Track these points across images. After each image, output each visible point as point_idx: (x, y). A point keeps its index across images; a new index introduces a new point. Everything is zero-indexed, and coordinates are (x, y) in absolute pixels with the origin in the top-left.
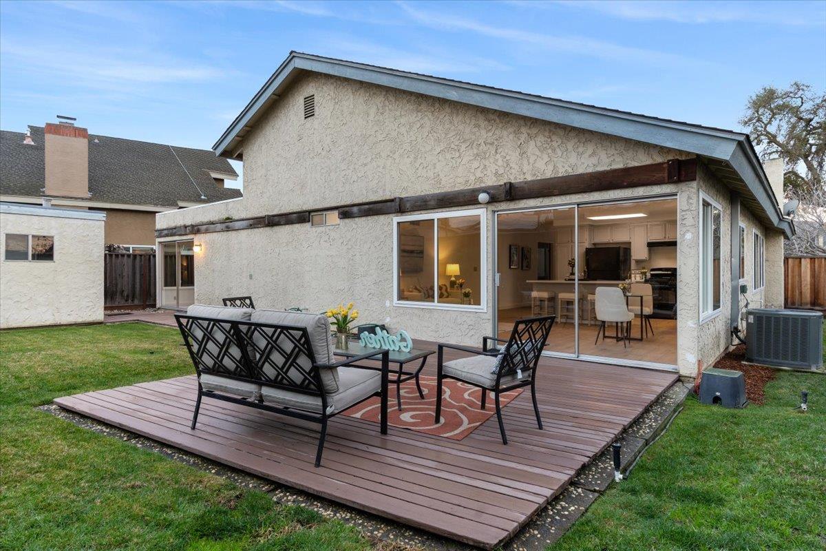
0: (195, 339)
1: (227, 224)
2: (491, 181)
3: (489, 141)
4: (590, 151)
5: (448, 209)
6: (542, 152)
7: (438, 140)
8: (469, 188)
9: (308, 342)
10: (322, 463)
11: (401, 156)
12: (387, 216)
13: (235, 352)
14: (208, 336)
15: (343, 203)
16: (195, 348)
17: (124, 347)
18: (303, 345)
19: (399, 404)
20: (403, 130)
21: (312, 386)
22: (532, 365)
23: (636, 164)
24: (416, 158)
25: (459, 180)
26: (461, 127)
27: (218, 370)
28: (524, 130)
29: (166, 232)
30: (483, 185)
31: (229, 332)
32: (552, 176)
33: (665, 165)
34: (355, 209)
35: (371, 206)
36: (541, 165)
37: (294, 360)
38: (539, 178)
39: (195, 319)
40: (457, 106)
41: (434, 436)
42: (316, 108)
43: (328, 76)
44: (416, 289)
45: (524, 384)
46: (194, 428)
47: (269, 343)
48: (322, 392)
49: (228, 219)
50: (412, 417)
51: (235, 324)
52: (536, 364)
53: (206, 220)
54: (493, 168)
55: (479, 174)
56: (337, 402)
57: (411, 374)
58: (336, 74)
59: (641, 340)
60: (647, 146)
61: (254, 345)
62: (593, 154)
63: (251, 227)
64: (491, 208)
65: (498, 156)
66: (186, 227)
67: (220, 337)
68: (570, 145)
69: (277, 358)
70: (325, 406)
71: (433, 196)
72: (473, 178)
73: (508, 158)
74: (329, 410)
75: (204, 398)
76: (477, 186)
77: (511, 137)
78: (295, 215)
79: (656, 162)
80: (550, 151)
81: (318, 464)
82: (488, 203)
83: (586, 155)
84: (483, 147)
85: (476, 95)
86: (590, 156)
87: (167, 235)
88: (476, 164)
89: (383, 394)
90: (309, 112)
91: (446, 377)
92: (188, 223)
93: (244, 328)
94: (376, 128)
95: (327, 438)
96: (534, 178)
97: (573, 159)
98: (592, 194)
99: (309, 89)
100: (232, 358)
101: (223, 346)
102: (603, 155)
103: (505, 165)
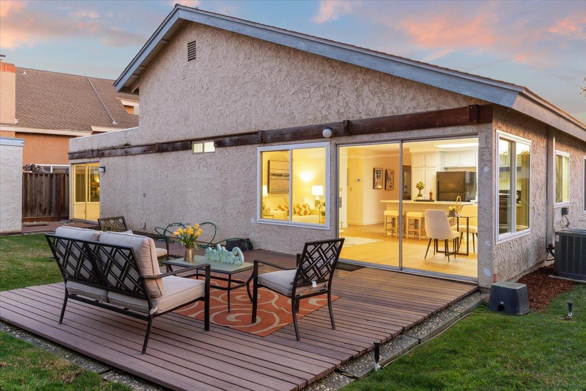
0: (60, 253)
1: (126, 149)
2: (334, 119)
3: (332, 85)
4: (411, 96)
5: (300, 142)
6: (374, 95)
7: (293, 83)
8: (318, 124)
9: (134, 259)
10: (148, 350)
11: (264, 95)
12: (253, 146)
13: (88, 264)
14: (69, 252)
15: (217, 134)
16: (61, 260)
17: (29, 255)
18: (131, 261)
19: (229, 308)
20: (266, 73)
21: (141, 292)
23: (447, 108)
24: (275, 97)
25: (310, 117)
26: (311, 72)
27: (78, 278)
28: (360, 76)
29: (77, 155)
30: (328, 122)
31: (82, 249)
32: (382, 116)
33: (468, 110)
34: (227, 140)
35: (240, 137)
36: (372, 106)
37: (127, 273)
38: (371, 117)
39: (59, 238)
40: (307, 56)
42: (197, 52)
43: (206, 27)
44: (280, 207)
45: (321, 292)
46: (61, 322)
47: (109, 259)
48: (148, 297)
49: (127, 145)
50: (236, 318)
51: (86, 243)
52: (331, 277)
53: (109, 145)
54: (335, 108)
55: (325, 113)
56: (162, 305)
57: (244, 282)
58: (211, 25)
59: (467, 255)
60: (455, 95)
61: (101, 261)
62: (413, 98)
63: (145, 152)
64: (334, 141)
65: (340, 98)
66: (93, 151)
67: (77, 253)
68: (396, 90)
69: (116, 270)
70: (150, 307)
71: (288, 130)
72: (320, 116)
73: (347, 99)
74: (153, 311)
75: (69, 299)
76: (323, 122)
77: (350, 81)
78: (180, 143)
79: (462, 107)
80: (380, 95)
81: (144, 352)
82: (331, 137)
83: (408, 99)
84: (328, 90)
85: (320, 47)
86: (411, 100)
87: (78, 158)
88: (322, 104)
89: (205, 298)
90: (192, 56)
91: (261, 286)
92: (95, 148)
93: (92, 247)
94: (244, 71)
95: (151, 336)
96: (368, 117)
97: (398, 101)
98: (412, 131)
99: (191, 36)
100: (86, 269)
101: (79, 259)
102: (420, 98)
103: (345, 105)
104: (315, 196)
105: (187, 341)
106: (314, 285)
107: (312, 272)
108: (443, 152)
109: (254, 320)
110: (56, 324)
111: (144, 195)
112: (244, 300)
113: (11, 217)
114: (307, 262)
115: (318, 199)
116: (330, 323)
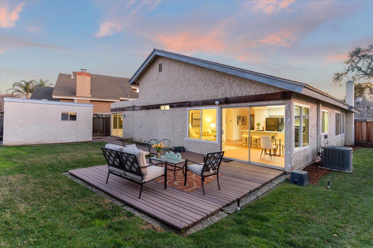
0: (107, 155)
1: (133, 108)
2: (220, 97)
3: (220, 82)
4: (254, 87)
5: (205, 106)
6: (238, 87)
7: (203, 81)
8: (213, 99)
9: (136, 159)
10: (141, 197)
11: (190, 86)
12: (185, 108)
13: (118, 160)
14: (110, 155)
15: (171, 102)
16: (107, 158)
17: (95, 152)
18: (135, 160)
19: (175, 178)
20: (191, 77)
21: (139, 173)
22: (217, 168)
23: (270, 92)
24: (195, 87)
25: (210, 96)
26: (210, 77)
27: (114, 165)
28: (232, 78)
29: (114, 110)
30: (217, 98)
31: (116, 154)
32: (241, 95)
33: (280, 93)
34: (175, 105)
35: (180, 104)
36: (237, 91)
37: (133, 165)
38: (236, 96)
39: (107, 149)
40: (209, 70)
41: (182, 190)
42: (163, 68)
43: (166, 58)
44: (197, 133)
45: (215, 174)
46: (107, 183)
47: (126, 159)
48: (142, 175)
49: (133, 106)
50: (178, 183)
51: (117, 152)
52: (218, 167)
53: (126, 106)
54: (221, 92)
55: (216, 94)
56: (147, 178)
57: (181, 168)
58: (168, 57)
59: (280, 156)
60: (274, 87)
61: (123, 160)
62: (255, 88)
63: (141, 109)
64: (221, 106)
65: (223, 87)
66: (120, 108)
67: (113, 155)
68: (247, 84)
69: (129, 163)
70: (143, 179)
71: (201, 101)
72: (214, 95)
74: (143, 181)
75: (110, 174)
76: (215, 98)
77: (227, 81)
78: (155, 106)
79: (277, 92)
80: (240, 86)
81: (139, 198)
82: (219, 104)
84: (218, 84)
85: (214, 66)
86: (254, 89)
87: (114, 111)
88: (215, 90)
89: (165, 175)
90: (160, 70)
91: (188, 170)
92: (121, 107)
93: (119, 153)
94: (182, 76)
95: (143, 190)
96: (235, 96)
97: (248, 90)
98: (255, 103)
99: (160, 62)
100: (117, 162)
101: (114, 158)
102: (259, 88)
103: (225, 91)
104: (212, 128)
105: (157, 193)
106: (211, 171)
107: (210, 166)
108: (269, 109)
109: (185, 185)
110: (105, 183)
111: (141, 126)
112: (181, 175)
113: (88, 135)
114: (208, 162)
115: (213, 129)
116: (218, 187)
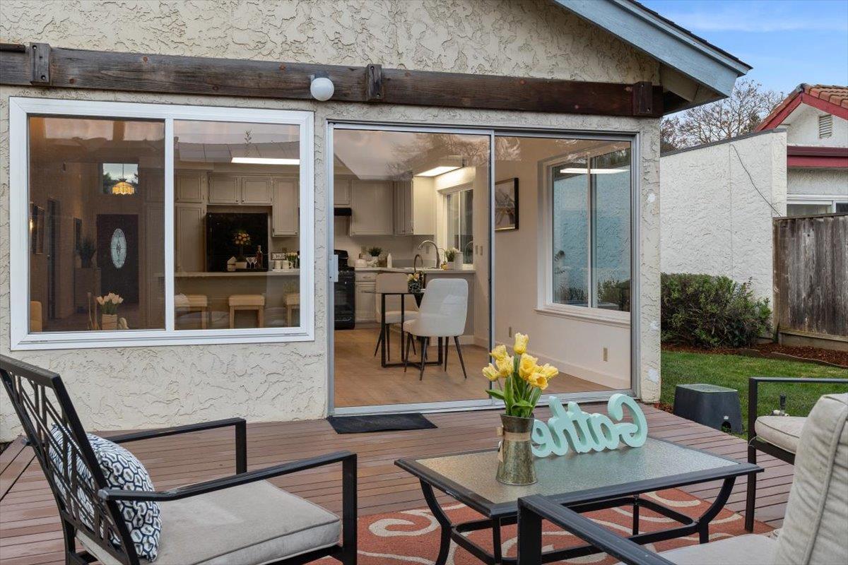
6: (436, 20)
25: (239, 37)
36: (434, 43)
38: (430, 69)
55: (293, 33)
62: (525, 47)
71: (161, 60)
72: (279, 40)
73: (364, 14)
80: (451, 22)
83: (515, 46)
86: (520, 49)
97: (493, 47)
102: (540, 52)
103: (358, 28)
